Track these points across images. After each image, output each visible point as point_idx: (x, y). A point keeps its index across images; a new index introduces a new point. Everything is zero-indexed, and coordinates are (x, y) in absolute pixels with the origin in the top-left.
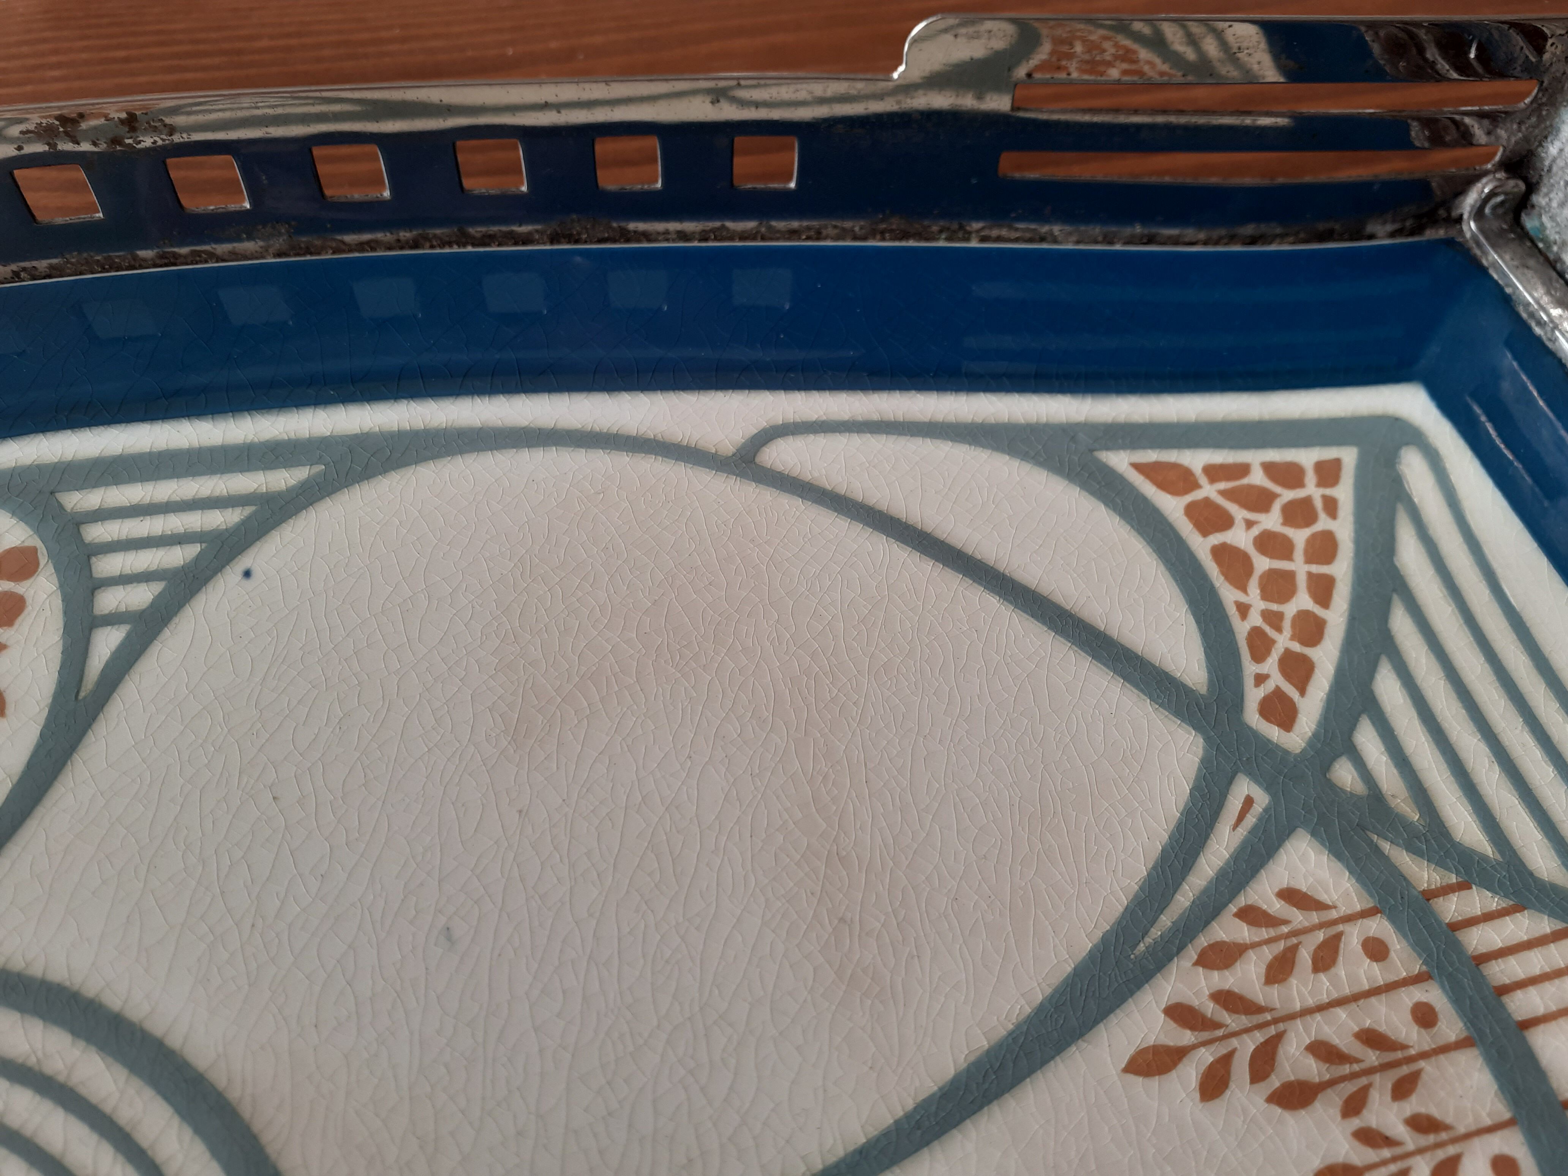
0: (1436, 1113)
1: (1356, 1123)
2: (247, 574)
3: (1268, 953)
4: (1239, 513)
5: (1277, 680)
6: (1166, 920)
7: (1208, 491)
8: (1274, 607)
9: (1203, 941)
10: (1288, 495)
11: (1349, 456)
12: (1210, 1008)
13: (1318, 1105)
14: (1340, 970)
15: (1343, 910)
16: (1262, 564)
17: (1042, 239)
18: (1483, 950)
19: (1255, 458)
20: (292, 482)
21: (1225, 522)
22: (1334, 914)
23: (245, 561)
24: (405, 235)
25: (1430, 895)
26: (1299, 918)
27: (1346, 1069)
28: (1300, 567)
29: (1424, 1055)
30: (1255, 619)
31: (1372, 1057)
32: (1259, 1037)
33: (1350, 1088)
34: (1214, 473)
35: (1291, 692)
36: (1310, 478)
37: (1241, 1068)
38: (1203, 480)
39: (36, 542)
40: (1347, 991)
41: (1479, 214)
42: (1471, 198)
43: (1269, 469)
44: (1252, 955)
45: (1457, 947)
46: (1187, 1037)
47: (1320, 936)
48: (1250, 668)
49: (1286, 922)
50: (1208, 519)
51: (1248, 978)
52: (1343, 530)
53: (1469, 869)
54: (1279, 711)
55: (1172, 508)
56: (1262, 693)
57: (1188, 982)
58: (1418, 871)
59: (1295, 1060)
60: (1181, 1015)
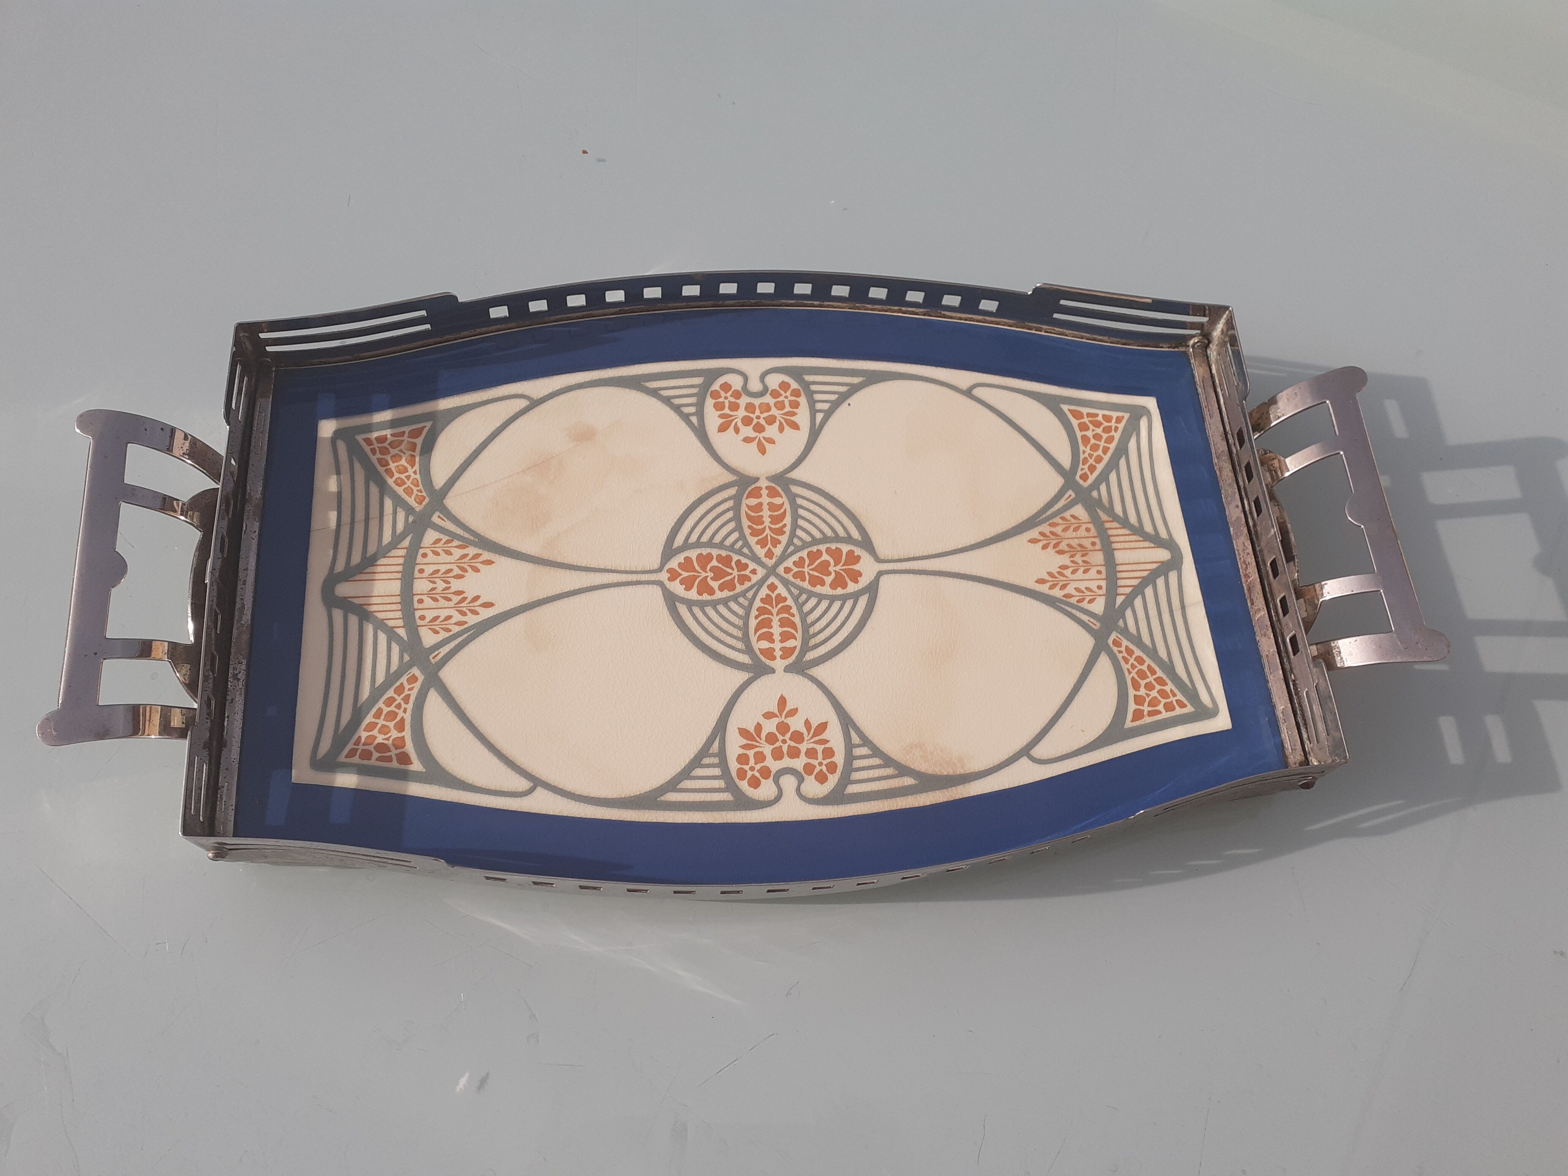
0: (1088, 560)
1: (1072, 559)
2: (849, 405)
3: (1064, 526)
4: (1091, 427)
5: (1086, 470)
6: (1044, 516)
7: (1086, 419)
8: (1092, 453)
9: (1051, 521)
10: (1106, 424)
11: (1127, 416)
12: (1048, 534)
13: (1065, 555)
14: (1079, 532)
15: (1084, 521)
16: (1093, 441)
18: (1111, 534)
19: (1101, 413)
20: (858, 381)
21: (1087, 429)
22: (1081, 522)
23: (849, 401)
24: (883, 308)
25: (1105, 521)
26: (1073, 521)
27: (1073, 550)
28: (1102, 444)
29: (1090, 551)
30: (1086, 455)
31: (1079, 549)
32: (1057, 541)
33: (1072, 553)
34: (1089, 415)
35: (1089, 473)
36: (1114, 420)
37: (1051, 545)
38: (1085, 416)
39: (799, 388)
40: (1079, 536)
41: (1193, 347)
42: (1191, 342)
43: (1104, 416)
44: (1060, 526)
45: (1107, 532)
46: (1042, 538)
47: (1077, 525)
48: (1081, 466)
49: (1070, 521)
50: (1083, 427)
51: (1058, 530)
52: (1117, 436)
53: (1115, 518)
54: (1084, 477)
55: (1075, 423)
56: (1082, 472)
57: (1045, 528)
58: (1104, 517)
59: (1063, 546)
60: (1042, 534)
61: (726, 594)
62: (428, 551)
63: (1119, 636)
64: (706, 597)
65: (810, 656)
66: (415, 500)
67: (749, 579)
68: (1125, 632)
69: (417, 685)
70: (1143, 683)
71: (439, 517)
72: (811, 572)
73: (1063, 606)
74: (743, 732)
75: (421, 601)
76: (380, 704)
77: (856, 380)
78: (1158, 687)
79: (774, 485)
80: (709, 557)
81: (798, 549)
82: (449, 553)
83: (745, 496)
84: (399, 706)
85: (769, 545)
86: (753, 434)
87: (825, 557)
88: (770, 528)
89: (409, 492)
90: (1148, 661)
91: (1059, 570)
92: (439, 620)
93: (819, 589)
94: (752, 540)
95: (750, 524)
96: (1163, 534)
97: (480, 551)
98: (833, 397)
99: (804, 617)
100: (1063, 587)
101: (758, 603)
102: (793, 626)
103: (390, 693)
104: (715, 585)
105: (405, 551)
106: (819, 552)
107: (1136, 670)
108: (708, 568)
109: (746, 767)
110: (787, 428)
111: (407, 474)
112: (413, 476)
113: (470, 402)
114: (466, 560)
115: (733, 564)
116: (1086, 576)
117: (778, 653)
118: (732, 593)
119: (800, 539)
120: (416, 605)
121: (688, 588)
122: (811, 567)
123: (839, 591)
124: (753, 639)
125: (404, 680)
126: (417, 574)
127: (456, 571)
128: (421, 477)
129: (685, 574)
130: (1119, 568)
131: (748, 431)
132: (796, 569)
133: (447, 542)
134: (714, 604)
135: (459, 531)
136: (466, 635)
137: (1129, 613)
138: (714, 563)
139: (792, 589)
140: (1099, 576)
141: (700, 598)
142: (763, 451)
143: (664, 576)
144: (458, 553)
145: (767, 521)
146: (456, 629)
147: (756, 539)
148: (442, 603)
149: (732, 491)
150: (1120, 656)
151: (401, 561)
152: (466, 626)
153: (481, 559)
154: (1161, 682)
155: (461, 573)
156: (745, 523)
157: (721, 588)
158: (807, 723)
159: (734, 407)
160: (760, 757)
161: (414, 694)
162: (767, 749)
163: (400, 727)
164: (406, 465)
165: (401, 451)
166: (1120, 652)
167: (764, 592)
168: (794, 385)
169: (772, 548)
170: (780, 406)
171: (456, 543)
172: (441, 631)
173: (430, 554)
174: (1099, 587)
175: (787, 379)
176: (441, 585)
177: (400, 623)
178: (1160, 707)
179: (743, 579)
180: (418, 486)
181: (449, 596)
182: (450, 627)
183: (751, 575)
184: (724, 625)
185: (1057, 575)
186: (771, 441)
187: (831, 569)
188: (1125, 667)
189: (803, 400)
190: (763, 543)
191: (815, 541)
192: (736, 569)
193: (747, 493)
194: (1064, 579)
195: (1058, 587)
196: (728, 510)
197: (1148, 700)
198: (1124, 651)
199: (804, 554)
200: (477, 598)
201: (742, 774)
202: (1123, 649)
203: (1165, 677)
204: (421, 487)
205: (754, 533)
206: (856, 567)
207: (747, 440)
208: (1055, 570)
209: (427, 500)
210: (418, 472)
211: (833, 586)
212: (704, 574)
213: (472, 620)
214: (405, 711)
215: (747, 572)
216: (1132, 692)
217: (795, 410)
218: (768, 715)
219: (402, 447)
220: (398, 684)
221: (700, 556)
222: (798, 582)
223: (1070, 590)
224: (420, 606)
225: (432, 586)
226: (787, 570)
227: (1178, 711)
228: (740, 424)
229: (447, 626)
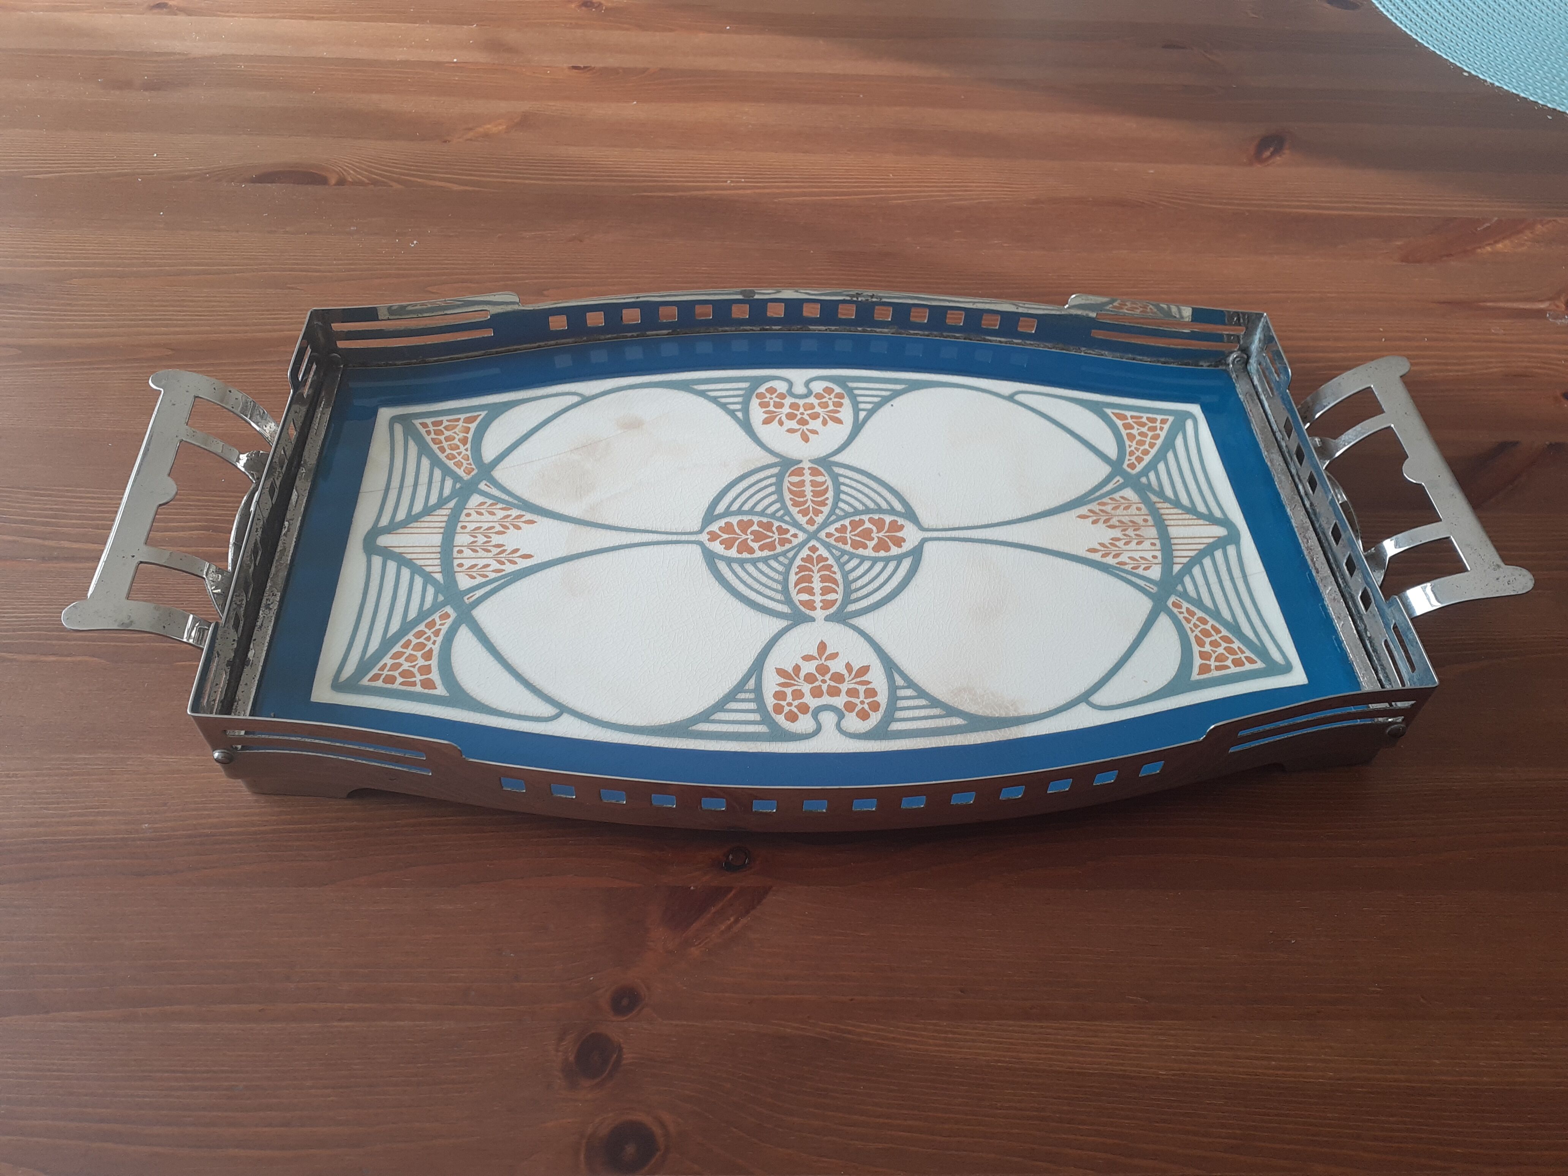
0: (1141, 534)
1: (1124, 533)
2: (892, 406)
3: (1114, 505)
4: (1136, 426)
5: (1134, 461)
6: (1092, 497)
7: (1130, 421)
8: (1138, 447)
9: (1100, 501)
10: (1151, 425)
11: (1171, 419)
12: (1098, 511)
13: (1116, 529)
14: (1129, 511)
15: (1134, 502)
16: (1138, 438)
17: (1102, 355)
18: (1164, 513)
19: (1145, 416)
20: (901, 388)
21: (1133, 428)
22: (1131, 502)
23: (892, 402)
24: (926, 333)
25: (1155, 503)
26: (1123, 501)
27: (1124, 525)
28: (1148, 440)
29: (1142, 526)
30: (1133, 448)
31: (1131, 524)
32: (1107, 517)
33: (1124, 528)
34: (1132, 417)
35: (1136, 463)
36: (1159, 421)
37: (1102, 521)
38: (1129, 418)
39: (843, 392)
40: (1129, 514)
41: (1233, 363)
42: (1231, 359)
43: (1148, 418)
44: (1110, 505)
45: (1158, 511)
46: (1092, 514)
47: (1127, 505)
48: (1128, 457)
49: (1120, 501)
50: (1127, 426)
51: (1108, 508)
52: (1163, 434)
53: (1166, 499)
54: (1132, 466)
55: (1119, 423)
56: (1129, 462)
57: (1094, 506)
58: (1154, 498)
59: (1113, 521)
60: (1091, 511)
61: (766, 553)
62: (472, 512)
63: (1179, 599)
64: (745, 555)
65: (852, 608)
66: (464, 471)
67: (790, 542)
68: (1185, 595)
69: (449, 622)
70: (1208, 640)
71: (486, 485)
72: (853, 537)
73: (1118, 572)
74: (781, 672)
75: (460, 552)
76: (410, 636)
77: (899, 387)
78: (1224, 645)
79: (816, 466)
80: (751, 523)
81: (839, 518)
82: (493, 514)
83: (787, 474)
84: (428, 639)
85: (811, 514)
86: (798, 427)
87: (868, 525)
88: (812, 501)
89: (459, 465)
90: (1211, 622)
91: (1111, 541)
92: (477, 568)
93: (861, 551)
94: (794, 510)
95: (792, 497)
96: (1218, 513)
97: (523, 513)
98: (876, 400)
99: (845, 575)
100: (1116, 556)
101: (798, 562)
102: (835, 582)
103: (422, 627)
104: (755, 545)
105: (450, 511)
106: (862, 522)
107: (1199, 629)
108: (749, 531)
109: (784, 703)
110: (830, 422)
111: (458, 451)
112: (464, 452)
113: (525, 397)
114: (509, 519)
115: (774, 529)
116: (1140, 547)
117: (818, 605)
118: (772, 553)
119: (843, 510)
120: (455, 554)
121: (728, 548)
122: (853, 533)
123: (882, 554)
124: (793, 592)
125: (436, 616)
126: (459, 529)
127: (499, 528)
128: (472, 454)
129: (725, 536)
130: (1173, 541)
131: (793, 424)
132: (837, 535)
133: (491, 505)
134: (754, 562)
135: (504, 496)
136: (503, 581)
137: (1187, 580)
138: (755, 527)
139: (834, 551)
140: (1153, 548)
141: (740, 556)
142: (806, 439)
143: (704, 537)
144: (501, 514)
145: (809, 495)
146: (493, 575)
147: (798, 509)
148: (482, 553)
149: (775, 470)
150: (1181, 617)
151: (445, 519)
152: (503, 573)
153: (523, 519)
154: (1225, 639)
155: (503, 530)
156: (787, 496)
157: (761, 549)
158: (849, 667)
159: (779, 405)
160: (798, 694)
161: (444, 629)
162: (806, 688)
163: (428, 656)
164: (458, 443)
165: (455, 433)
166: (1181, 613)
167: (805, 552)
168: (838, 390)
169: (813, 517)
170: (824, 405)
171: (500, 506)
172: (478, 577)
173: (474, 514)
174: (1155, 557)
175: (831, 385)
176: (481, 539)
177: (438, 569)
178: (1229, 663)
179: (783, 542)
180: (468, 460)
181: (489, 548)
182: (487, 574)
183: (792, 538)
184: (764, 579)
185: (1109, 546)
186: (814, 432)
187: (874, 535)
188: (1187, 626)
189: (846, 401)
190: (805, 513)
191: (857, 512)
192: (777, 533)
193: (789, 472)
194: (1117, 549)
195: (1111, 556)
196: (771, 485)
197: (1214, 656)
198: (1185, 612)
199: (846, 522)
200: (517, 550)
201: (778, 709)
202: (1184, 610)
203: (1230, 636)
204: (471, 461)
205: (796, 504)
206: (899, 534)
207: (791, 431)
208: (1106, 541)
209: (475, 471)
210: (469, 449)
211: (876, 549)
212: (744, 537)
213: (509, 568)
214: (434, 643)
215: (788, 536)
216: (1196, 649)
217: (838, 409)
218: (807, 658)
219: (456, 430)
220: (430, 619)
221: (740, 523)
222: (840, 545)
223: (1124, 558)
224: (459, 556)
225: (473, 539)
226: (829, 535)
227: (1248, 666)
228: (784, 418)
229: (485, 573)
